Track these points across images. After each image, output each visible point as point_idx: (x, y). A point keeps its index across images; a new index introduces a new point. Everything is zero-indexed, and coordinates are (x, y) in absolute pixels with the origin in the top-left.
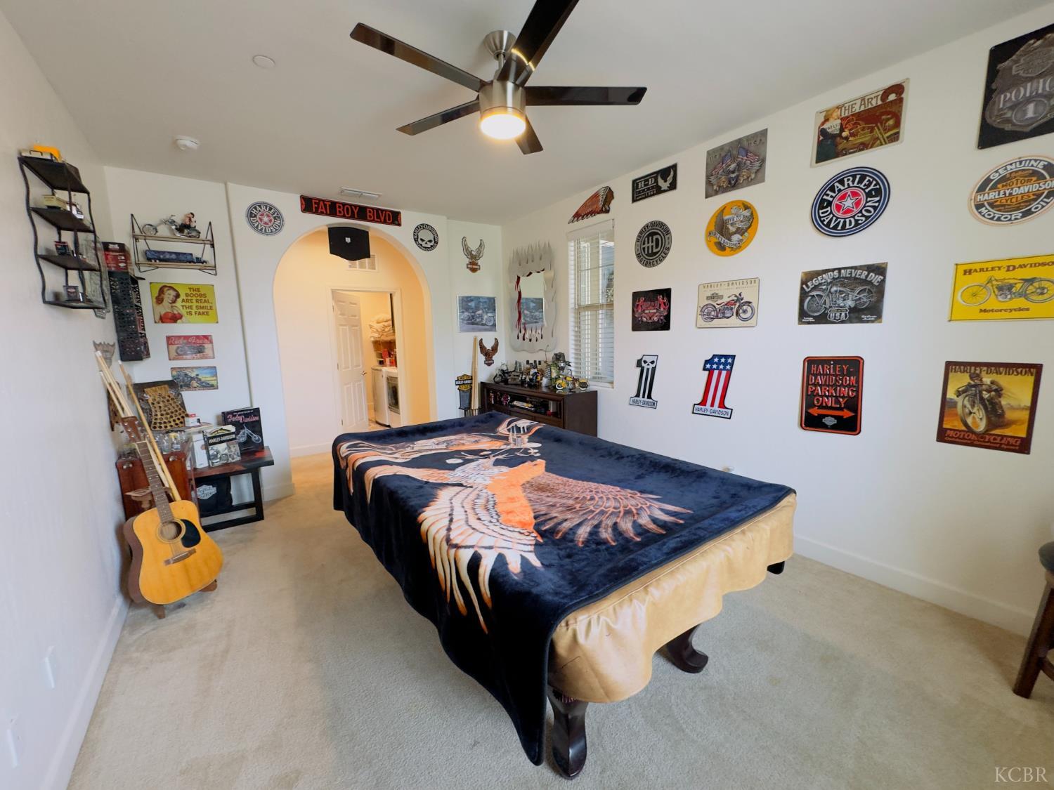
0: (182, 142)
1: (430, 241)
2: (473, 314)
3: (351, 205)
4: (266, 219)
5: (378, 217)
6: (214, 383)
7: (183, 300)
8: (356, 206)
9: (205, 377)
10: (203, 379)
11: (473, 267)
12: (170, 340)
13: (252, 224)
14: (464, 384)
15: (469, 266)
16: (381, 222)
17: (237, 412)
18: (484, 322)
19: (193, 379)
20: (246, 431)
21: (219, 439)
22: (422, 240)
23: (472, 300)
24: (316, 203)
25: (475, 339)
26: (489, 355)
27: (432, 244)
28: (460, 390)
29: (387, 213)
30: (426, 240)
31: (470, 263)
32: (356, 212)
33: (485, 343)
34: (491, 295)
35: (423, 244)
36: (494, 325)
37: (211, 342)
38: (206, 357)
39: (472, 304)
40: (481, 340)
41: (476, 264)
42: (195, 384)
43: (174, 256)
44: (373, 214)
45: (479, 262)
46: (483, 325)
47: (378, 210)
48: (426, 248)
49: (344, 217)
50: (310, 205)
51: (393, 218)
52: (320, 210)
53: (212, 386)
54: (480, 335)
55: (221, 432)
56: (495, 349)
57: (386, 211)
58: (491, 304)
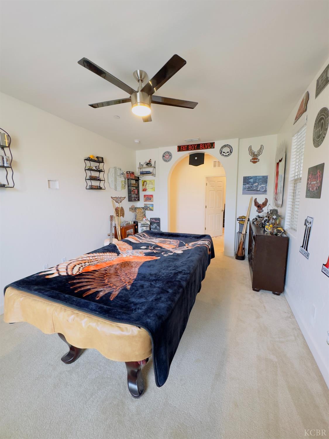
0: (135, 142)
1: (228, 152)
2: (251, 185)
3: (194, 145)
4: (167, 157)
5: (205, 147)
6: (152, 209)
7: (148, 185)
8: (196, 145)
9: (151, 207)
10: (150, 208)
11: (255, 160)
12: (145, 196)
13: (163, 159)
14: (242, 220)
15: (253, 160)
16: (206, 149)
17: (153, 218)
18: (259, 189)
19: (148, 207)
20: (155, 225)
21: (144, 226)
22: (224, 152)
23: (251, 178)
24: (182, 147)
25: (251, 199)
26: (260, 207)
27: (229, 153)
28: (240, 223)
29: (209, 144)
30: (226, 152)
31: (253, 159)
32: (196, 147)
33: (258, 200)
34: (264, 174)
35: (225, 154)
36: (266, 191)
37: (153, 197)
38: (151, 201)
39: (252, 180)
40: (256, 199)
41: (257, 159)
42: (148, 209)
43: (145, 173)
44: (203, 146)
45: (259, 157)
46: (257, 191)
47: (204, 144)
48: (225, 156)
49: (192, 150)
50: (180, 149)
51: (211, 145)
52: (183, 149)
53: (152, 210)
54: (255, 196)
55: (146, 224)
56: (265, 204)
57: (208, 143)
58: (265, 180)
